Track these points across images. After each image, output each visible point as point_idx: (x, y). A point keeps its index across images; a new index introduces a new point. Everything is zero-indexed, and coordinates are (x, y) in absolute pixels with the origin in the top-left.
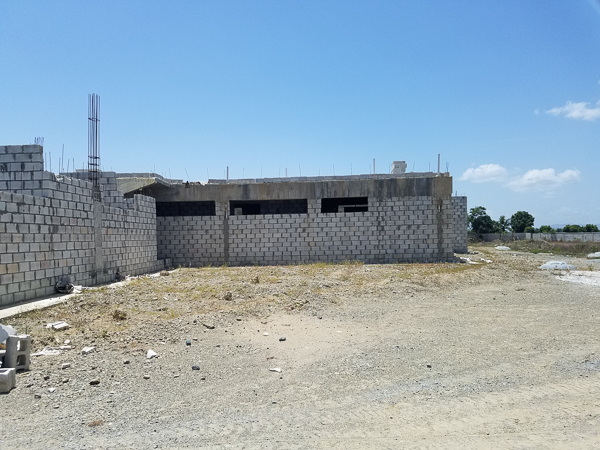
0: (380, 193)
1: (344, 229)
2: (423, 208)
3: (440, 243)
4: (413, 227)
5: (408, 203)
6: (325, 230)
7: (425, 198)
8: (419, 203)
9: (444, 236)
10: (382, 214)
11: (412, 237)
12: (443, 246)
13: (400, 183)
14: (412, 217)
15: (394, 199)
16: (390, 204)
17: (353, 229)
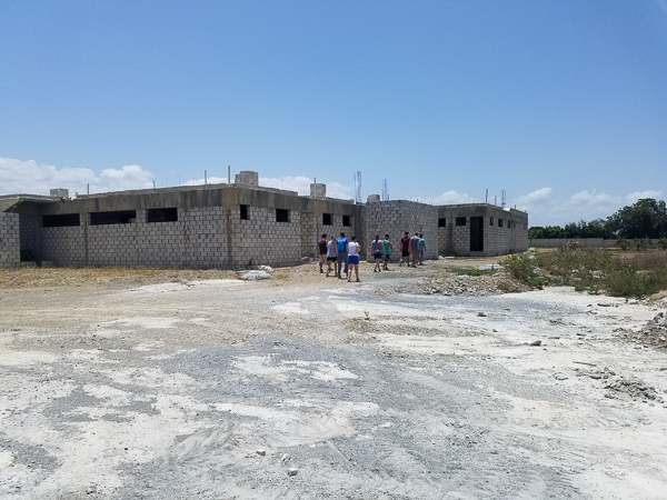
0: (185, 203)
1: (161, 237)
2: (216, 217)
3: (230, 251)
4: (210, 236)
5: (206, 213)
6: (149, 238)
7: (217, 208)
8: (213, 213)
9: (233, 245)
10: (187, 223)
11: (209, 245)
12: (233, 254)
13: (199, 195)
14: (209, 227)
15: (196, 209)
16: (193, 214)
17: (168, 237)
